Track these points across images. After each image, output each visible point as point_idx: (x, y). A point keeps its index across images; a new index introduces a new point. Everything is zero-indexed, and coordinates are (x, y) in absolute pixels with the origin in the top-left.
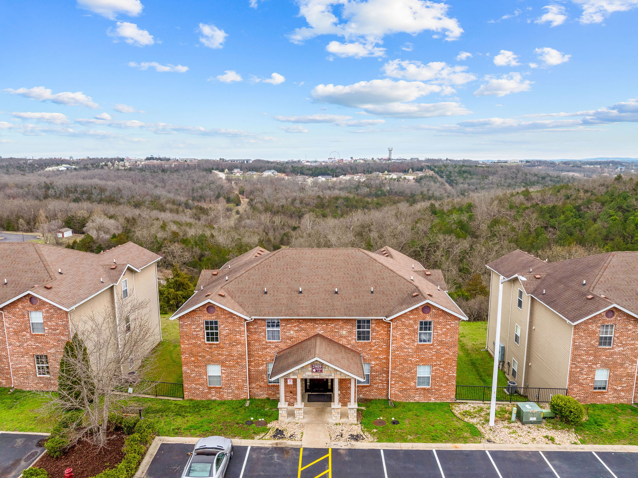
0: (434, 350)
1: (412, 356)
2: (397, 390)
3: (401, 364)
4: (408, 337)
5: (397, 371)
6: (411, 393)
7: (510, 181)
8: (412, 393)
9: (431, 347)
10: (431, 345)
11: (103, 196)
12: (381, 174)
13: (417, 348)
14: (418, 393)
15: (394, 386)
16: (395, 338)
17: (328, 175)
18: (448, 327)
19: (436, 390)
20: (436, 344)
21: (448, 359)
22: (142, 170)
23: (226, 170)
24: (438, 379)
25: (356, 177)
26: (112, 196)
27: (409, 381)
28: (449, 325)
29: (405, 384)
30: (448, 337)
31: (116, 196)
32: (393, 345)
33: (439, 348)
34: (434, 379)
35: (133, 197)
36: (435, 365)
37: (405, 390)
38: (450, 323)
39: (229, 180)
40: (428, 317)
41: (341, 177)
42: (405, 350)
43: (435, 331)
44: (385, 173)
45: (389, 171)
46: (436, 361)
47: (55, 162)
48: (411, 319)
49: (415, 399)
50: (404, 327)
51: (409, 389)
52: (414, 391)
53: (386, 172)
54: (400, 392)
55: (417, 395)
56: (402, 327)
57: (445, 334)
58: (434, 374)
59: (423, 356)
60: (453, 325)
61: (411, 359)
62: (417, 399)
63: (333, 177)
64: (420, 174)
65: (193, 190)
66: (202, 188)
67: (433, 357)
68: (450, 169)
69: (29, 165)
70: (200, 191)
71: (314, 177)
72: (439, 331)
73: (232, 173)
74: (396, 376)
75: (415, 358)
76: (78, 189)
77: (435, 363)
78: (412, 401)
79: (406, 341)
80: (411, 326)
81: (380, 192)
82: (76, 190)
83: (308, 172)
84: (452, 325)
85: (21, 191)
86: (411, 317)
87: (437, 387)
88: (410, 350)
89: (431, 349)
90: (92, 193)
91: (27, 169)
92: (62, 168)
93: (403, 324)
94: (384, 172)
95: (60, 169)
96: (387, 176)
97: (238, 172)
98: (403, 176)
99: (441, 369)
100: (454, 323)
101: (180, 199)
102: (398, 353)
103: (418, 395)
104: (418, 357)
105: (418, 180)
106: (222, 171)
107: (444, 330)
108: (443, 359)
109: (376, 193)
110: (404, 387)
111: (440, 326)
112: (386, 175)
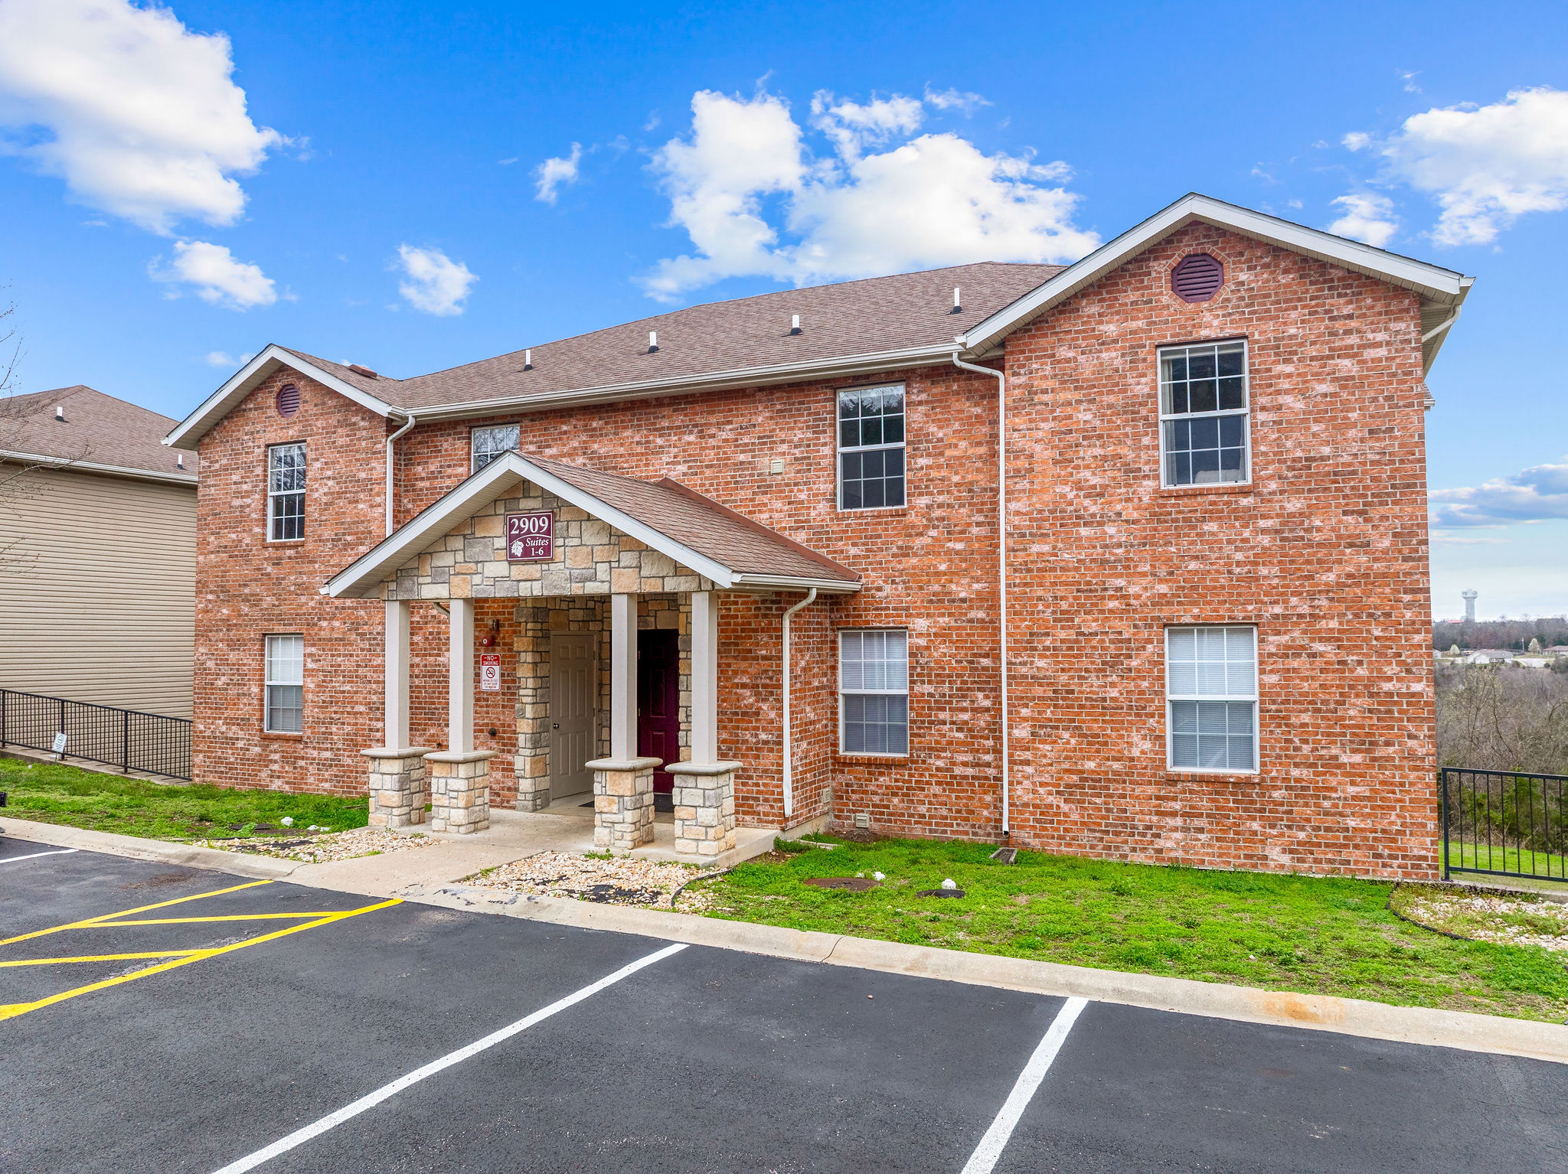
0: (1263, 523)
1: (1128, 567)
2: (1046, 778)
3: (1065, 618)
4: (1098, 451)
5: (1041, 663)
6: (1133, 807)
8: (1139, 809)
9: (1245, 502)
10: (1244, 492)
13: (1157, 516)
14: (1177, 806)
15: (1028, 755)
16: (1022, 463)
18: (1346, 366)
19: (1299, 789)
20: (1273, 486)
21: (1363, 578)
24: (1306, 718)
27: (1118, 725)
28: (1348, 352)
29: (1095, 742)
30: (1352, 433)
32: (1013, 506)
33: (1294, 505)
34: (1280, 719)
36: (1279, 625)
37: (1097, 782)
38: (1353, 340)
40: (1207, 317)
42: (1084, 532)
43: (1263, 400)
46: (1281, 598)
48: (1105, 343)
49: (1160, 843)
50: (1070, 396)
51: (1119, 778)
52: (1151, 790)
54: (1068, 792)
55: (1171, 822)
56: (1062, 397)
57: (1332, 414)
58: (1274, 679)
59: (1193, 565)
60: (1382, 352)
61: (1121, 582)
62: (1171, 843)
67: (1264, 571)
72: (1287, 400)
74: (1038, 691)
75: (1144, 581)
77: (1278, 610)
78: (1139, 858)
79: (1087, 474)
80: (1114, 381)
84: (1370, 354)
86: (1110, 329)
87: (1304, 773)
88: (1111, 530)
89: (1248, 517)
93: (1069, 379)
99: (1318, 647)
100: (1381, 337)
102: (1046, 548)
103: (1178, 821)
104: (1162, 572)
107: (1323, 388)
108: (1331, 577)
110: (1091, 765)
111: (1289, 369)
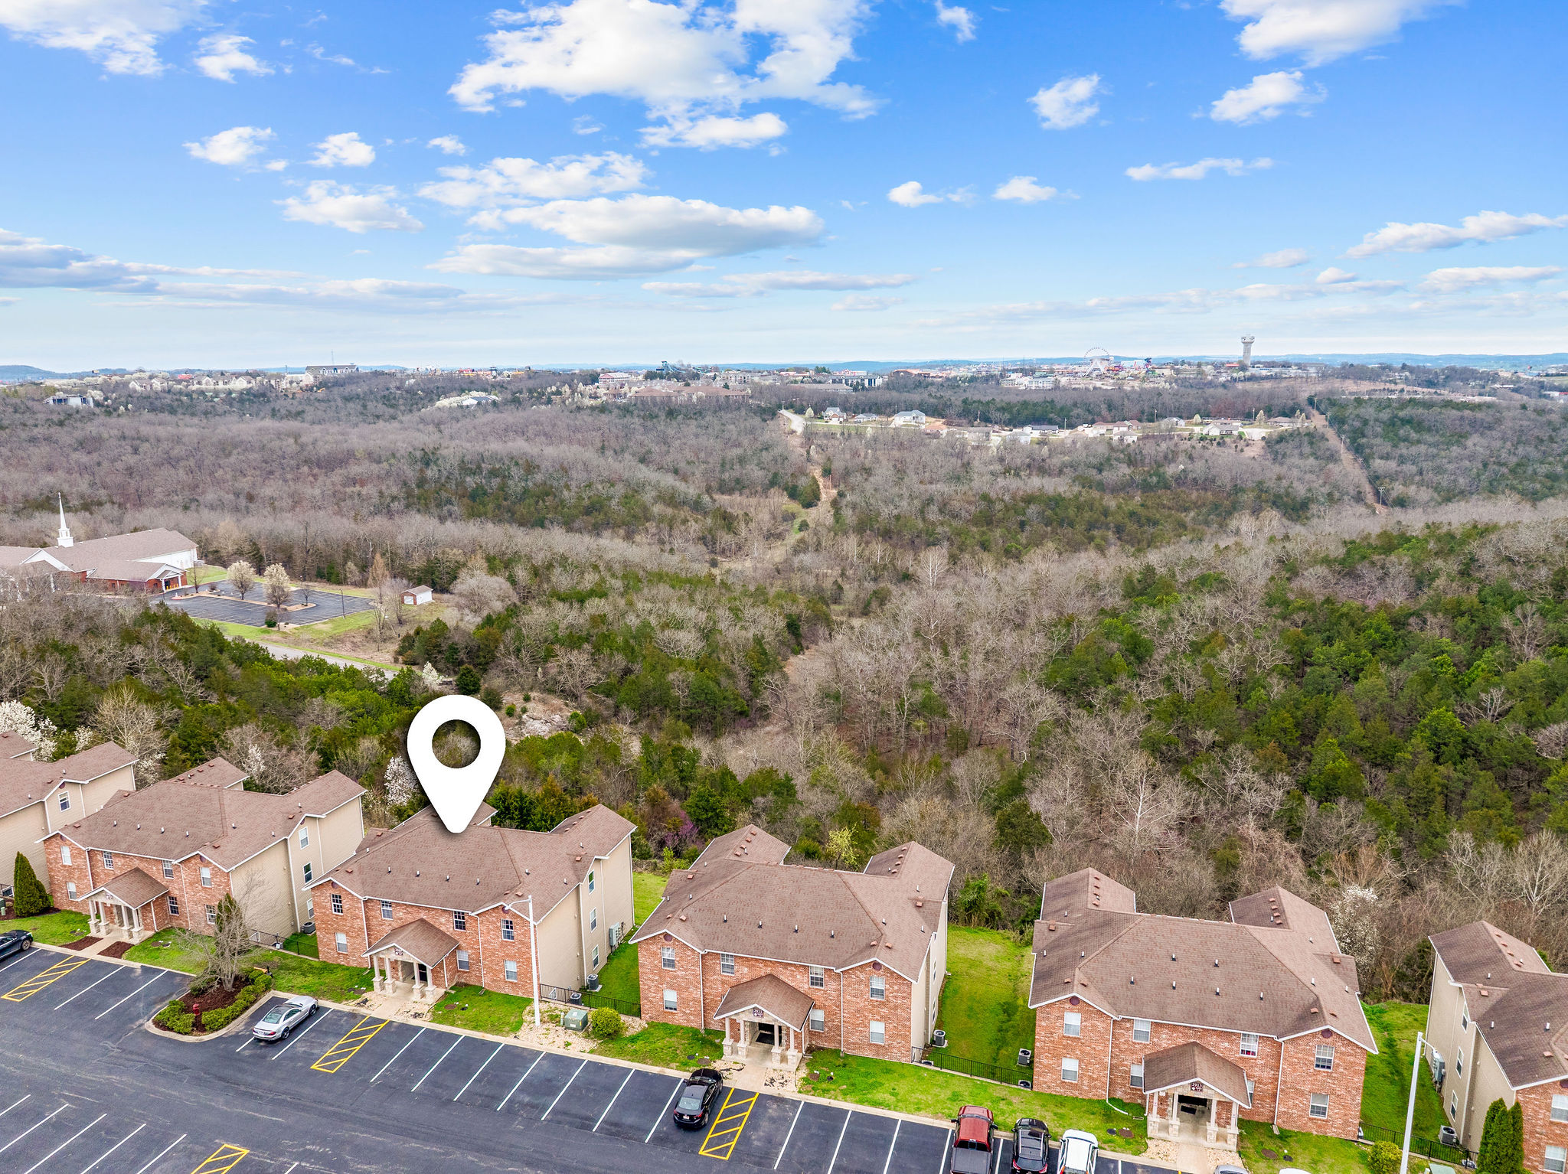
7: (1530, 449)
11: (530, 484)
12: (1182, 423)
17: (1051, 422)
22: (626, 410)
23: (810, 411)
25: (1117, 431)
26: (548, 482)
31: (555, 484)
35: (589, 486)
39: (809, 436)
41: (1080, 428)
44: (1194, 420)
45: (1206, 415)
47: (457, 386)
53: (1197, 418)
63: (1061, 427)
64: (1285, 425)
65: (723, 465)
66: (742, 460)
68: (1369, 412)
69: (407, 392)
70: (737, 467)
71: (1015, 427)
73: (822, 418)
76: (483, 465)
81: (1155, 479)
82: (479, 467)
83: (999, 415)
85: (375, 468)
90: (510, 477)
91: (401, 401)
92: (469, 400)
94: (1191, 417)
95: (465, 403)
96: (1197, 429)
97: (834, 416)
98: (1237, 426)
101: (686, 490)
105: (1273, 444)
106: (800, 411)
109: (1145, 480)
112: (1197, 424)
